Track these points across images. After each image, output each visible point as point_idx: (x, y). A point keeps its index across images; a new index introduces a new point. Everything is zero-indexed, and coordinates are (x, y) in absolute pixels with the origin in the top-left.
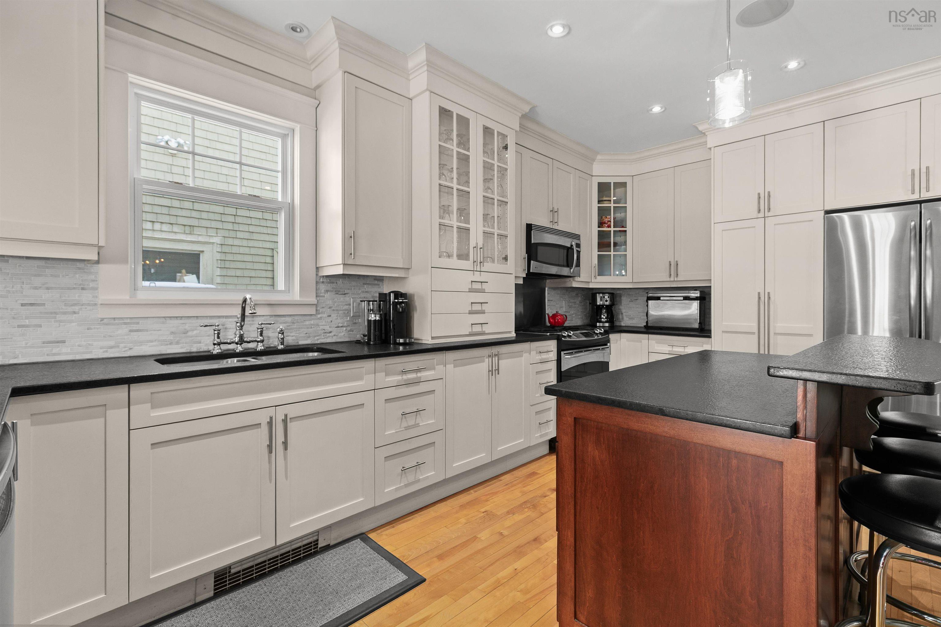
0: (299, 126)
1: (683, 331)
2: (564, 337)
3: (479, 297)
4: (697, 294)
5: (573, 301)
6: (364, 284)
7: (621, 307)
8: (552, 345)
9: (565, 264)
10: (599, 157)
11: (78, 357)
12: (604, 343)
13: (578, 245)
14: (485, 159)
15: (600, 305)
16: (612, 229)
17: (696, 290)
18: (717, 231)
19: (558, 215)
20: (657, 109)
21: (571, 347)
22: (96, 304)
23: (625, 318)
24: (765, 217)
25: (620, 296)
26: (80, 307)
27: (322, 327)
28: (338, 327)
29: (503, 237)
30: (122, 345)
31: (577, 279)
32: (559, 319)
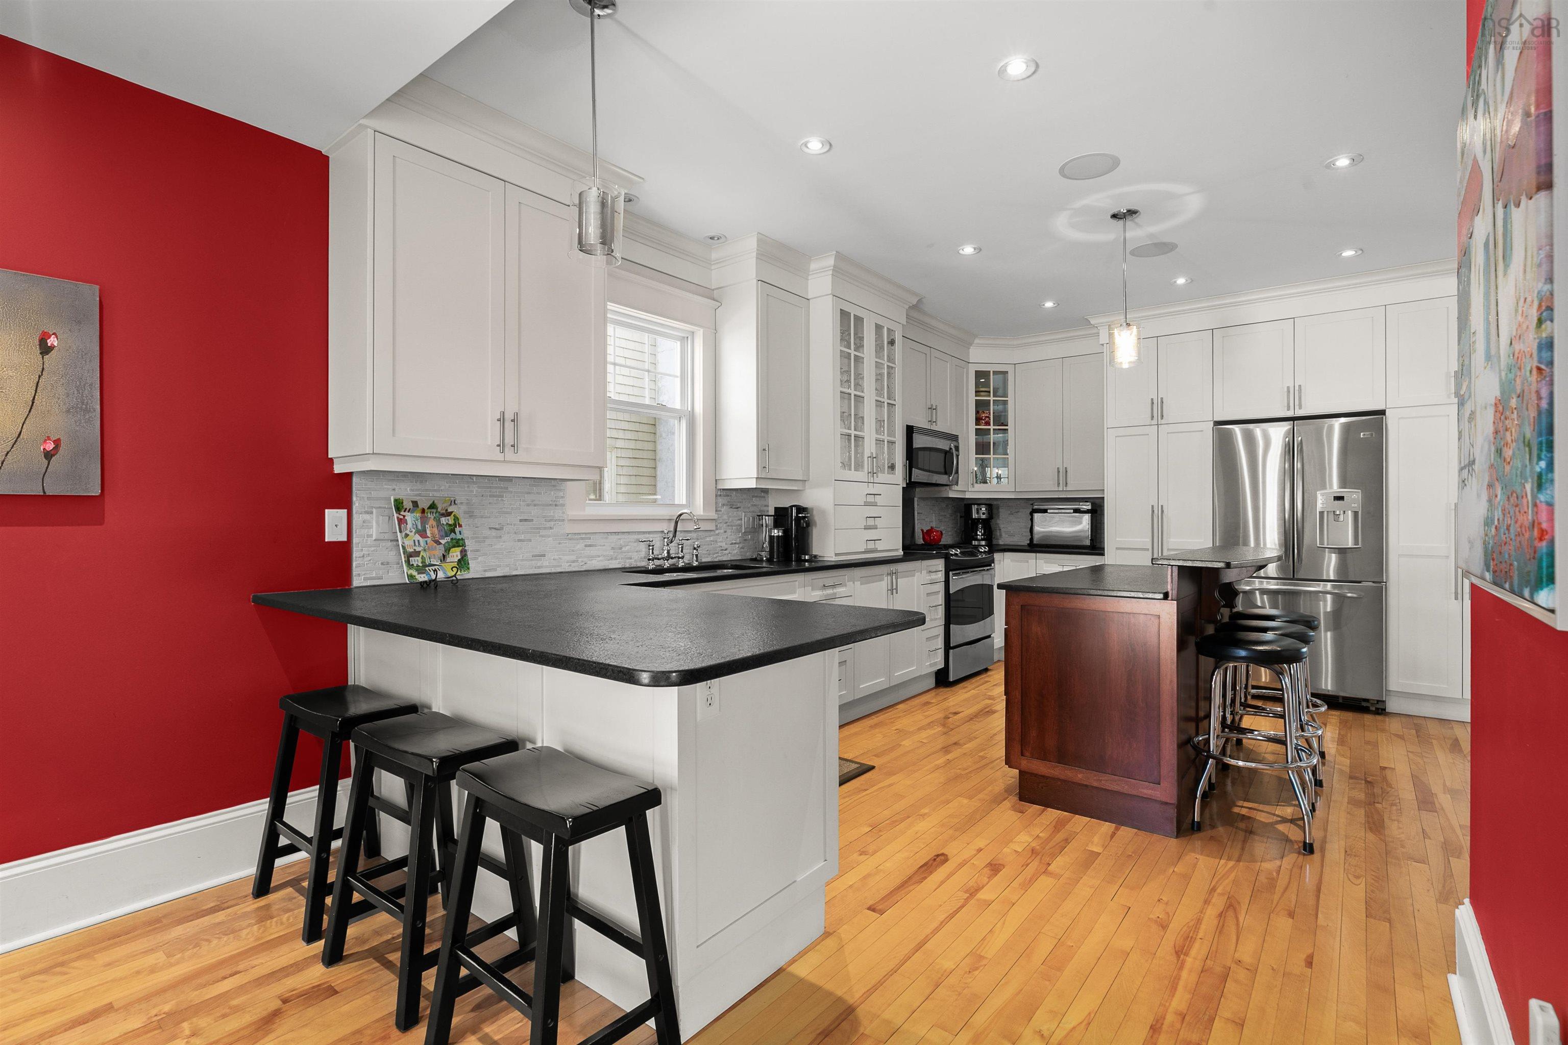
0: (702, 330)
1: (1073, 549)
2: (952, 555)
3: (872, 511)
4: (1088, 506)
5: (943, 514)
6: (753, 497)
7: (998, 522)
8: (939, 564)
9: (943, 471)
10: (977, 341)
11: (553, 570)
12: (988, 564)
13: (957, 448)
14: (877, 360)
15: (975, 519)
16: (992, 427)
17: (1087, 502)
18: (1110, 438)
19: (936, 413)
20: (1049, 304)
21: (958, 567)
22: (563, 520)
23: (1003, 535)
24: (1158, 425)
25: (998, 508)
26: (554, 523)
27: (719, 544)
28: (732, 544)
29: (891, 443)
30: (580, 560)
31: (955, 488)
32: (935, 535)
